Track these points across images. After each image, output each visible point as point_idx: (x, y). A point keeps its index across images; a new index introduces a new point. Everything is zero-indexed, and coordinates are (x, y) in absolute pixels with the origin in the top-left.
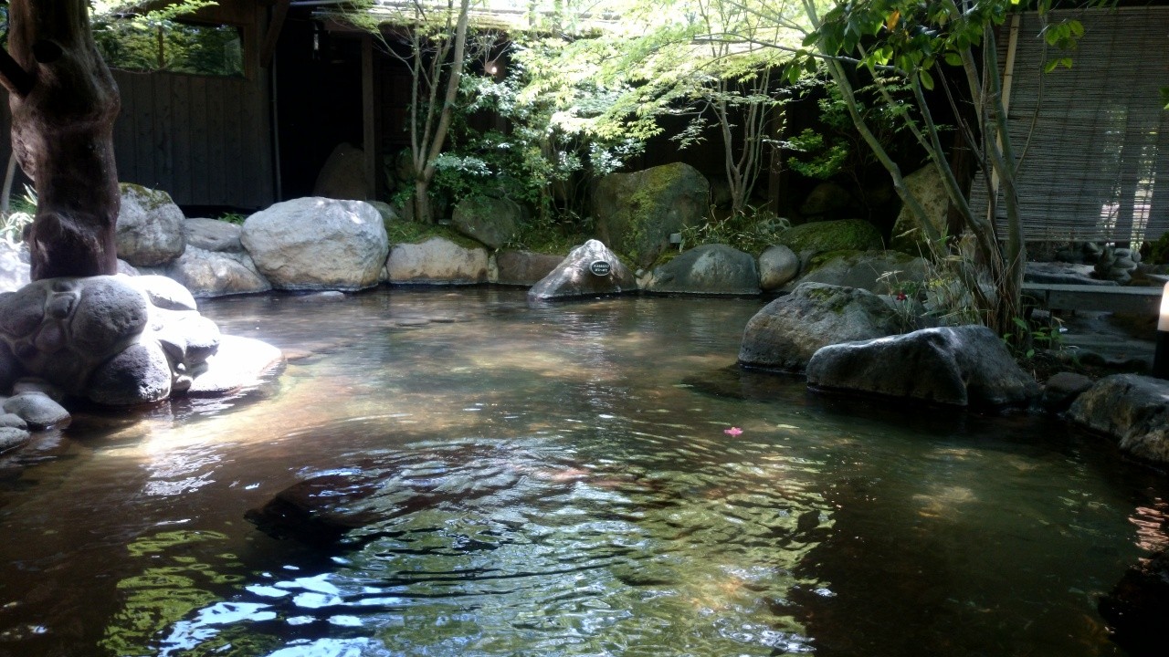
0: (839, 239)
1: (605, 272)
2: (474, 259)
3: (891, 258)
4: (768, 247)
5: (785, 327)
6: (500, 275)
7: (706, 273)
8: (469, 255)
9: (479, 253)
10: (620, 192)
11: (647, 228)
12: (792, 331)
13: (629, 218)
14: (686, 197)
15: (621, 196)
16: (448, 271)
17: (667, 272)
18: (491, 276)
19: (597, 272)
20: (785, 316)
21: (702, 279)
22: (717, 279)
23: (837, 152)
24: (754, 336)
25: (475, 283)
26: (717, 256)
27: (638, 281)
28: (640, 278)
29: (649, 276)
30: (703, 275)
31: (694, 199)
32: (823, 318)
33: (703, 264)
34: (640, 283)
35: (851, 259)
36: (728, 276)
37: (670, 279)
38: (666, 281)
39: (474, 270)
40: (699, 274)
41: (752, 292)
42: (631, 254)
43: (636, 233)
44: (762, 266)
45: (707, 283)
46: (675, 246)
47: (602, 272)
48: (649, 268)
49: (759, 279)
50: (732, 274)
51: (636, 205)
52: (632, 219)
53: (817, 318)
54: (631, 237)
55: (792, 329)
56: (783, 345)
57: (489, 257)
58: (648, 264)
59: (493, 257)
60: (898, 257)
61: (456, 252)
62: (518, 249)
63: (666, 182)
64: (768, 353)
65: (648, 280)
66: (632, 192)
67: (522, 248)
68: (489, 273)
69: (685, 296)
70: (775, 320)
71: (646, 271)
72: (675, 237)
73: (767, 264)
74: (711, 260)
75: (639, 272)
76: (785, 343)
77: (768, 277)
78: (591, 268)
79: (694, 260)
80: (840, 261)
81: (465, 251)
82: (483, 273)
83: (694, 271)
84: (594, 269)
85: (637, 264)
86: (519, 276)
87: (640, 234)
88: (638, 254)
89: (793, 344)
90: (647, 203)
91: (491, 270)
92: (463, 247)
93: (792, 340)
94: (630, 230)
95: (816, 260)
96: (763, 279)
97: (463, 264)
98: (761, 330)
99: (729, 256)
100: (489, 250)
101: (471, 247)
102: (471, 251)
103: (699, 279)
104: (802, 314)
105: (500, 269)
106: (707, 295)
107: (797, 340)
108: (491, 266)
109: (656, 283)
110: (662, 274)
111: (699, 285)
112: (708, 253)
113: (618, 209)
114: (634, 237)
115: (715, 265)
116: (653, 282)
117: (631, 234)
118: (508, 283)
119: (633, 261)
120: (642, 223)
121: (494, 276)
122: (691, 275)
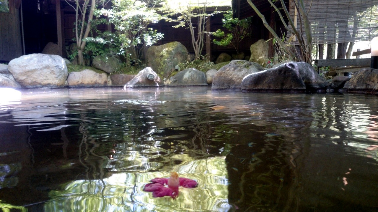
1: (153, 78)
2: (102, 77)
4: (208, 70)
5: (229, 74)
6: (112, 83)
7: (188, 78)
8: (100, 76)
9: (104, 75)
10: (156, 52)
11: (167, 63)
12: (232, 76)
13: (160, 60)
14: (179, 53)
15: (156, 53)
16: (92, 81)
17: (175, 78)
18: (109, 83)
19: (150, 78)
20: (228, 70)
21: (187, 80)
22: (192, 80)
23: (229, 36)
24: (217, 79)
25: (103, 86)
26: (192, 72)
27: (165, 82)
29: (168, 81)
30: (187, 79)
31: (182, 54)
32: (242, 70)
33: (187, 75)
36: (196, 79)
37: (176, 81)
38: (175, 82)
39: (102, 81)
40: (186, 79)
41: (205, 84)
42: (161, 73)
43: (163, 65)
44: (207, 75)
45: (189, 82)
46: (177, 70)
47: (151, 78)
48: (168, 78)
49: (206, 80)
50: (197, 78)
51: (162, 56)
52: (161, 61)
53: (240, 70)
54: (161, 67)
55: (231, 75)
56: (229, 81)
57: (108, 76)
58: (168, 76)
59: (109, 77)
61: (95, 75)
62: (119, 73)
63: (173, 48)
64: (223, 84)
66: (160, 52)
67: (120, 73)
68: (108, 82)
69: (181, 86)
70: (225, 72)
71: (167, 79)
72: (177, 67)
73: (209, 75)
74: (190, 74)
75: (165, 79)
77: (210, 79)
78: (147, 76)
79: (184, 74)
81: (98, 74)
82: (106, 82)
83: (184, 78)
84: (148, 77)
85: (164, 76)
86: (120, 83)
87: (164, 66)
88: (164, 73)
89: (232, 80)
90: (166, 55)
91: (109, 81)
92: (97, 73)
93: (232, 79)
94: (160, 65)
96: (208, 80)
97: (98, 79)
98: (220, 77)
99: (196, 72)
100: (108, 74)
101: (101, 73)
102: (101, 74)
103: (186, 80)
104: (234, 69)
105: (112, 80)
106: (189, 86)
107: (234, 79)
108: (109, 80)
109: (171, 83)
110: (173, 79)
111: (186, 83)
112: (189, 71)
113: (155, 58)
114: (162, 67)
115: (191, 75)
116: (170, 82)
117: (161, 66)
118: (115, 86)
119: (162, 76)
120: (165, 62)
121: (110, 83)
122: (183, 79)
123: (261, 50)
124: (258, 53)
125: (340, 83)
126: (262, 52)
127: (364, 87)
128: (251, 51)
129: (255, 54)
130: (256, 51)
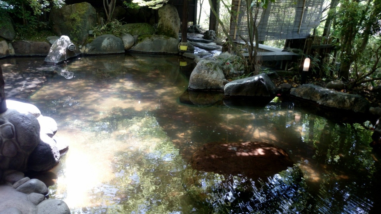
0: (144, 31)
1: (73, 49)
2: (3, 46)
3: (163, 38)
5: (205, 77)
6: (15, 52)
7: (107, 46)
9: (4, 43)
11: (81, 29)
12: (207, 78)
13: (71, 25)
14: (91, 16)
15: (65, 16)
17: (92, 46)
20: (204, 73)
21: (106, 48)
22: (111, 48)
24: (195, 81)
25: (5, 56)
26: (111, 39)
27: (81, 50)
28: (81, 49)
29: (84, 48)
30: (106, 46)
32: (214, 73)
33: (105, 43)
34: (82, 51)
35: (151, 38)
37: (94, 49)
38: (92, 50)
39: (4, 51)
40: (105, 46)
42: (74, 39)
45: (108, 49)
46: (92, 36)
47: (72, 49)
50: (116, 45)
51: (74, 20)
52: (73, 25)
53: (212, 73)
54: (73, 33)
55: (207, 77)
57: (8, 44)
58: (83, 43)
59: (10, 44)
60: (165, 37)
62: (22, 39)
63: (84, 10)
64: (202, 86)
65: (84, 50)
66: (70, 14)
67: (24, 39)
68: (10, 51)
69: (100, 55)
70: (201, 75)
71: (83, 46)
72: (91, 32)
74: (108, 41)
75: (80, 46)
76: (206, 82)
77: (127, 46)
78: (69, 48)
79: (102, 41)
80: (147, 39)
82: (7, 52)
83: (103, 45)
84: (70, 48)
85: (78, 43)
86: (26, 52)
87: (78, 31)
88: (78, 39)
89: (208, 82)
90: (79, 19)
91: (10, 50)
93: (208, 81)
95: (139, 38)
98: (197, 78)
99: (114, 39)
100: (8, 41)
103: (105, 48)
104: (208, 72)
105: (15, 48)
106: (108, 54)
107: (209, 81)
108: (10, 48)
109: (89, 51)
110: (91, 47)
111: (105, 51)
112: (107, 38)
113: (64, 21)
114: (75, 32)
115: (110, 42)
116: (87, 50)
117: (73, 31)
118: (20, 55)
119: (76, 42)
120: (78, 27)
121: (13, 52)
122: (102, 47)
123: (169, 16)
124: (167, 18)
125: (287, 90)
126: (170, 18)
127: (309, 99)
128: (160, 16)
129: (164, 19)
130: (164, 16)
